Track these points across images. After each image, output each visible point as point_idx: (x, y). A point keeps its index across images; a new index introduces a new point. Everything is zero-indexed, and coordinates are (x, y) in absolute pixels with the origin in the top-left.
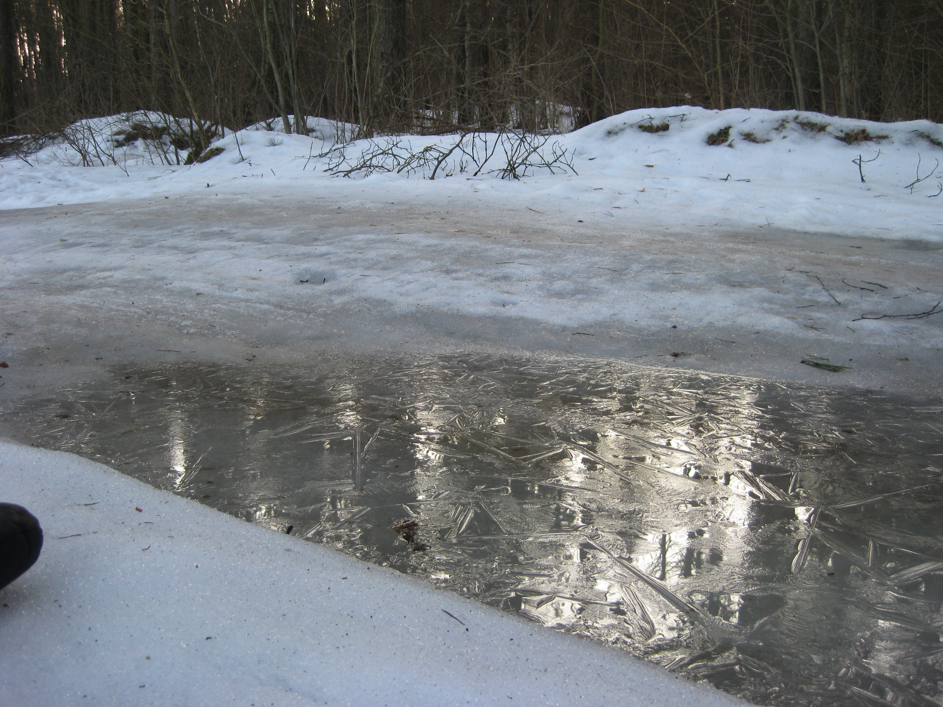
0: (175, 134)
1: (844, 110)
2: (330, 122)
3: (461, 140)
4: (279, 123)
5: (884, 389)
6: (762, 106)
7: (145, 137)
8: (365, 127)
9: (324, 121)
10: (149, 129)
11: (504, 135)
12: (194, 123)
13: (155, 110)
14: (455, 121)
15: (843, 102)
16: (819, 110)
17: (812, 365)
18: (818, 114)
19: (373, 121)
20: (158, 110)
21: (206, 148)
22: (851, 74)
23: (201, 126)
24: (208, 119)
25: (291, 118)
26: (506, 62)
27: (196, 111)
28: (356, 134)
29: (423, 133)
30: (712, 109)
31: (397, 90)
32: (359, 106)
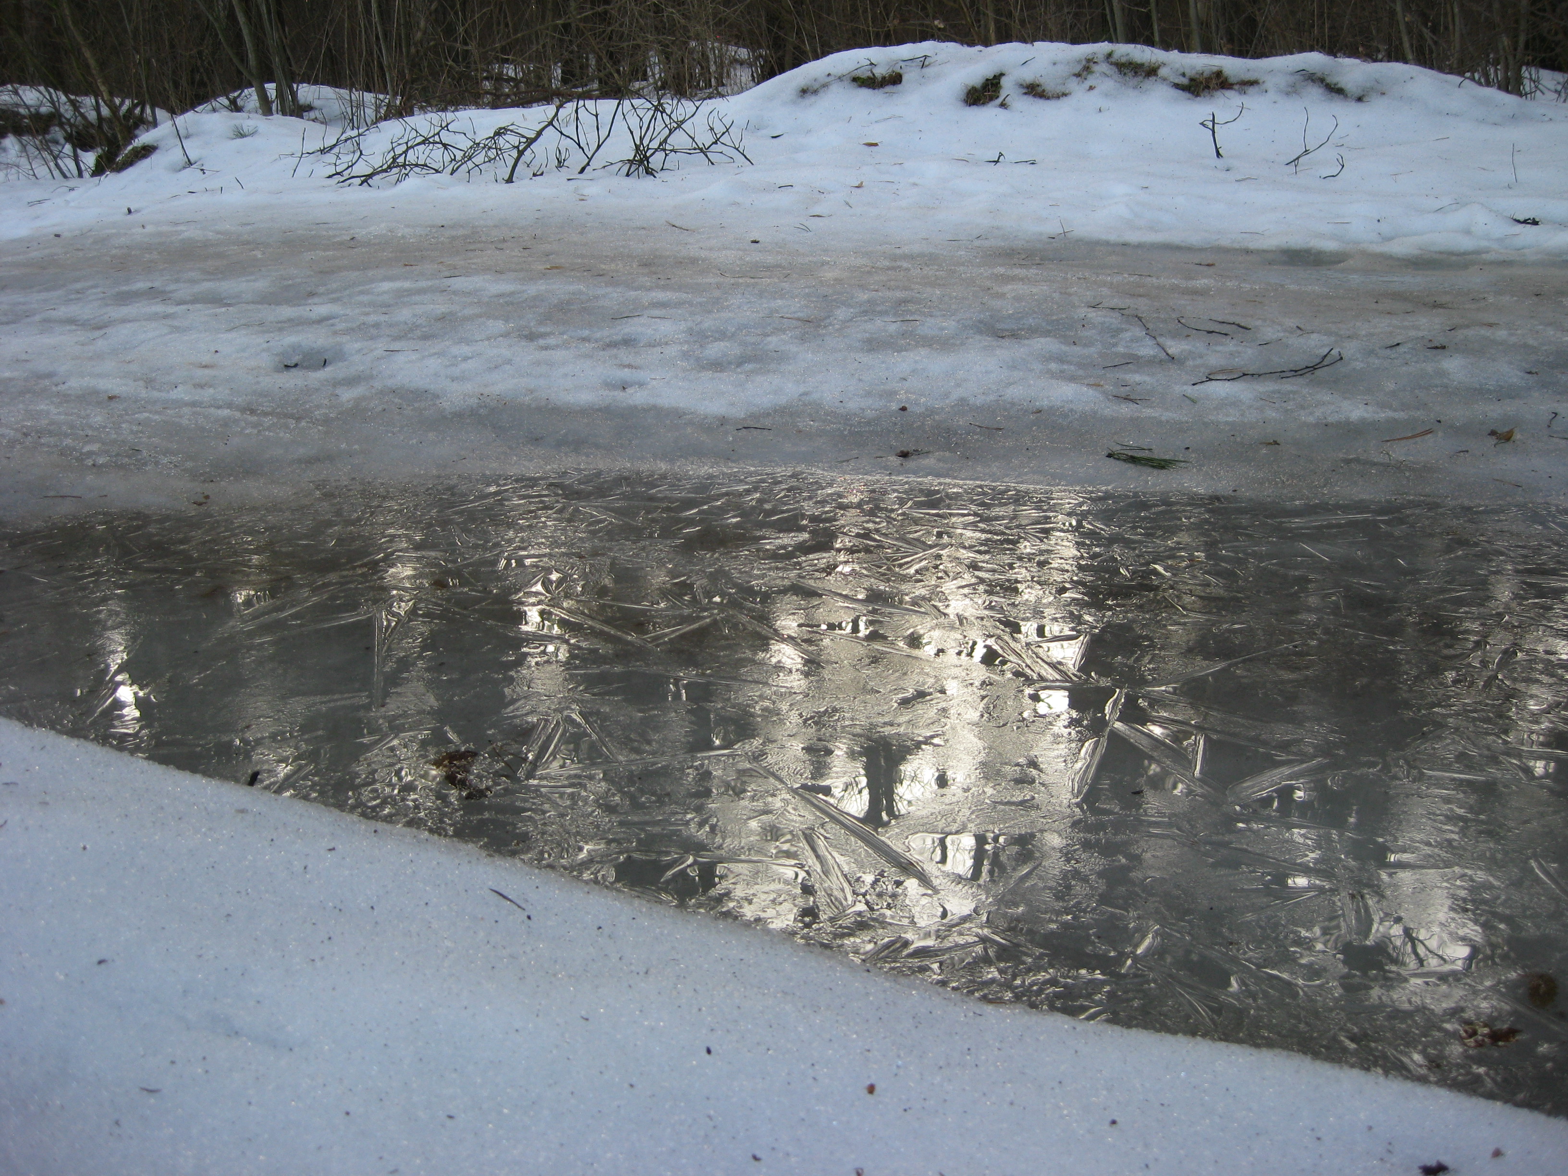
0: (71, 125)
1: (1196, 40)
2: (335, 93)
3: (556, 114)
4: (250, 97)
5: (1238, 493)
6: (1060, 37)
7: (19, 131)
8: (399, 98)
9: (327, 91)
10: (24, 117)
11: (627, 103)
12: (102, 103)
13: (31, 82)
14: (556, 84)
15: (1194, 26)
16: (1150, 42)
17: (1124, 460)
18: (1145, 47)
19: (411, 88)
20: (40, 85)
21: (126, 146)
23: (114, 109)
24: (128, 95)
25: (271, 88)
27: (103, 83)
28: (382, 111)
29: (497, 103)
30: (973, 44)
31: (450, 31)
32: (385, 63)
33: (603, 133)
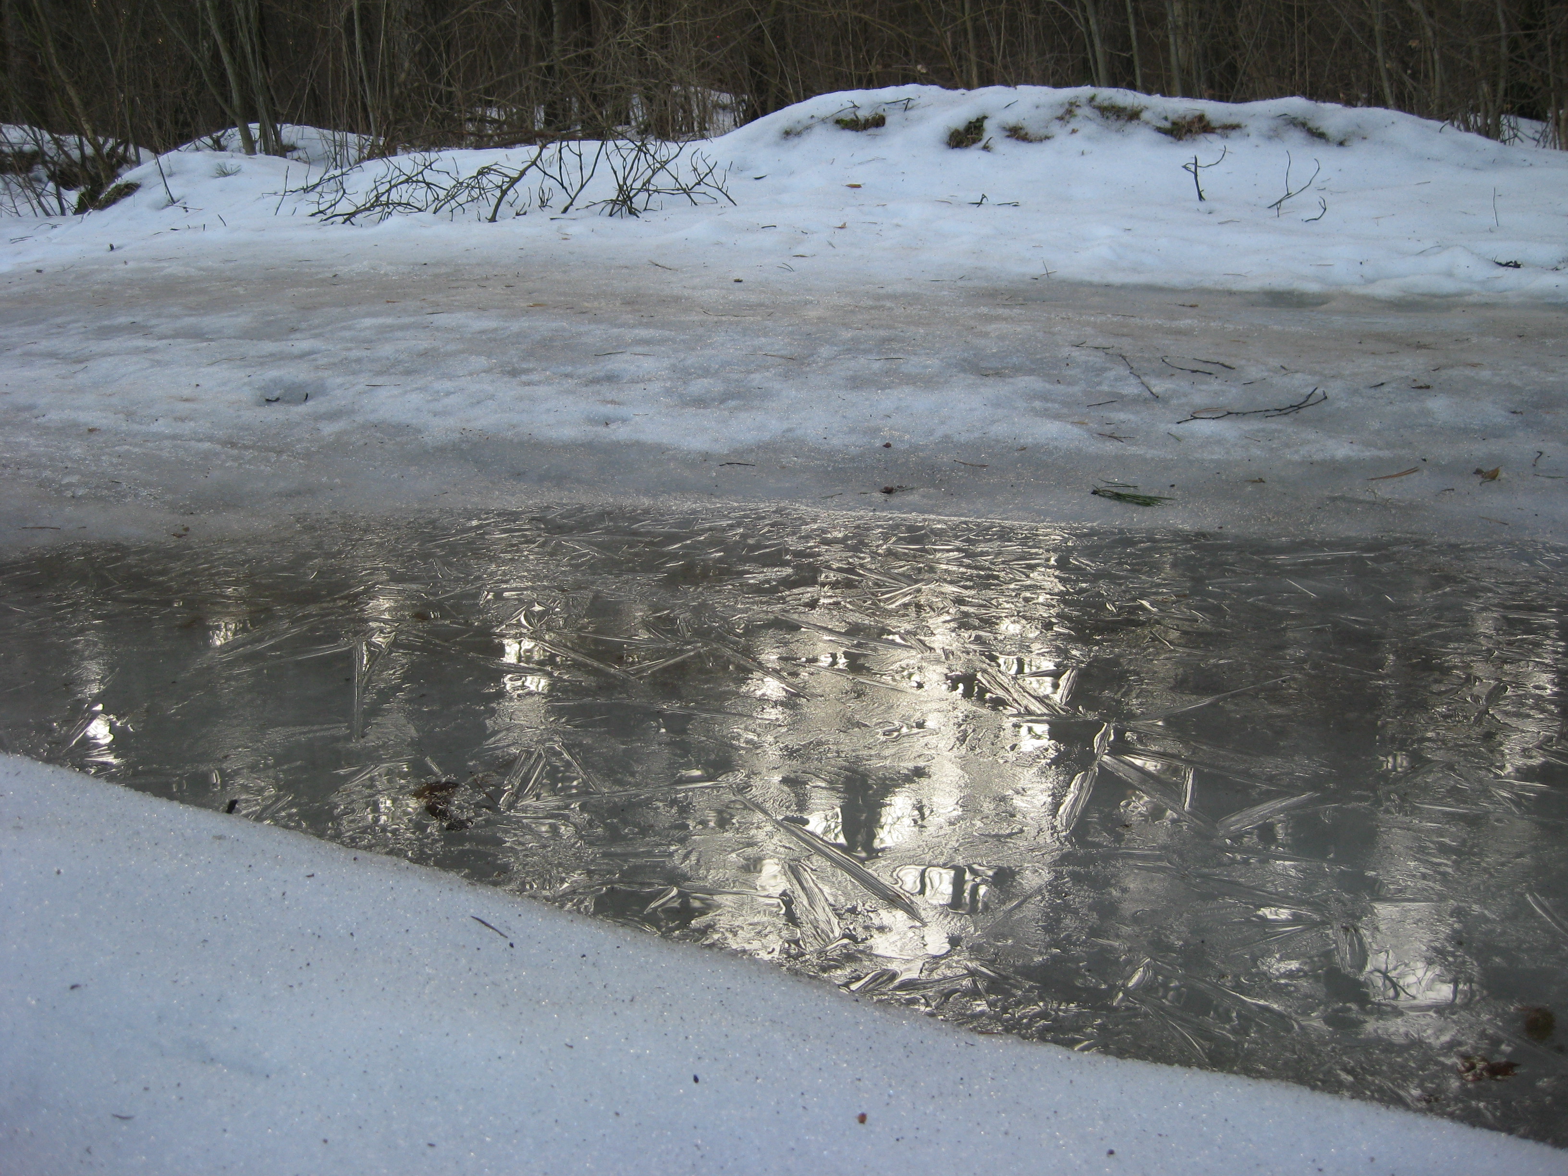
0: (55, 163)
1: (1177, 85)
2: (319, 133)
3: (539, 155)
4: (234, 136)
5: (1224, 530)
6: (1044, 82)
8: (383, 138)
9: (311, 132)
10: (7, 155)
11: (610, 144)
12: (85, 142)
13: (17, 122)
14: (539, 126)
15: (1175, 73)
16: (1132, 86)
17: (1109, 497)
18: (1128, 92)
19: (394, 129)
20: (24, 123)
21: (108, 184)
22: (1186, 25)
23: (98, 148)
24: (112, 135)
25: (255, 128)
26: (617, 22)
27: (87, 122)
28: (366, 151)
29: (480, 144)
30: (956, 88)
31: (433, 73)
32: (369, 104)
33: (587, 173)
